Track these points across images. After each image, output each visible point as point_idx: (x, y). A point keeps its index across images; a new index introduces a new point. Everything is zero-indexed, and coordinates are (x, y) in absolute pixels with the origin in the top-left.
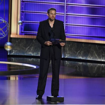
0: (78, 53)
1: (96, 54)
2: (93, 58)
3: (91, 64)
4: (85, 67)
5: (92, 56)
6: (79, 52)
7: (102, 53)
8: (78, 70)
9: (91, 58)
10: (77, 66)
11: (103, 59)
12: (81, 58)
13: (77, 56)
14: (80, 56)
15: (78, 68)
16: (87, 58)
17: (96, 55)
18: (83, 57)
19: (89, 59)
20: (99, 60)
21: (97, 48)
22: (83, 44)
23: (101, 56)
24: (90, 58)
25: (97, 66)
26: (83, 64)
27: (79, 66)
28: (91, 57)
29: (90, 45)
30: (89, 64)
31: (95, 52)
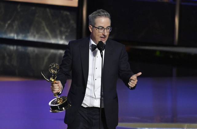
0: (7, 25)
1: (47, 28)
2: (40, 37)
3: (36, 50)
4: (23, 57)
5: (37, 33)
6: (9, 22)
7: (61, 26)
8: (7, 63)
9: (37, 36)
10: (6, 55)
11: (61, 39)
12: (13, 36)
13: (5, 33)
14: (11, 32)
15: (8, 58)
16: (26, 36)
17: (47, 31)
18: (18, 34)
19: (31, 38)
20: (53, 41)
21: (49, 14)
22: (19, 6)
23: (58, 32)
24: (34, 36)
25: (49, 55)
26: (17, 50)
27: (10, 54)
28: (35, 33)
29: (34, 8)
30: (30, 49)
31: (44, 24)
